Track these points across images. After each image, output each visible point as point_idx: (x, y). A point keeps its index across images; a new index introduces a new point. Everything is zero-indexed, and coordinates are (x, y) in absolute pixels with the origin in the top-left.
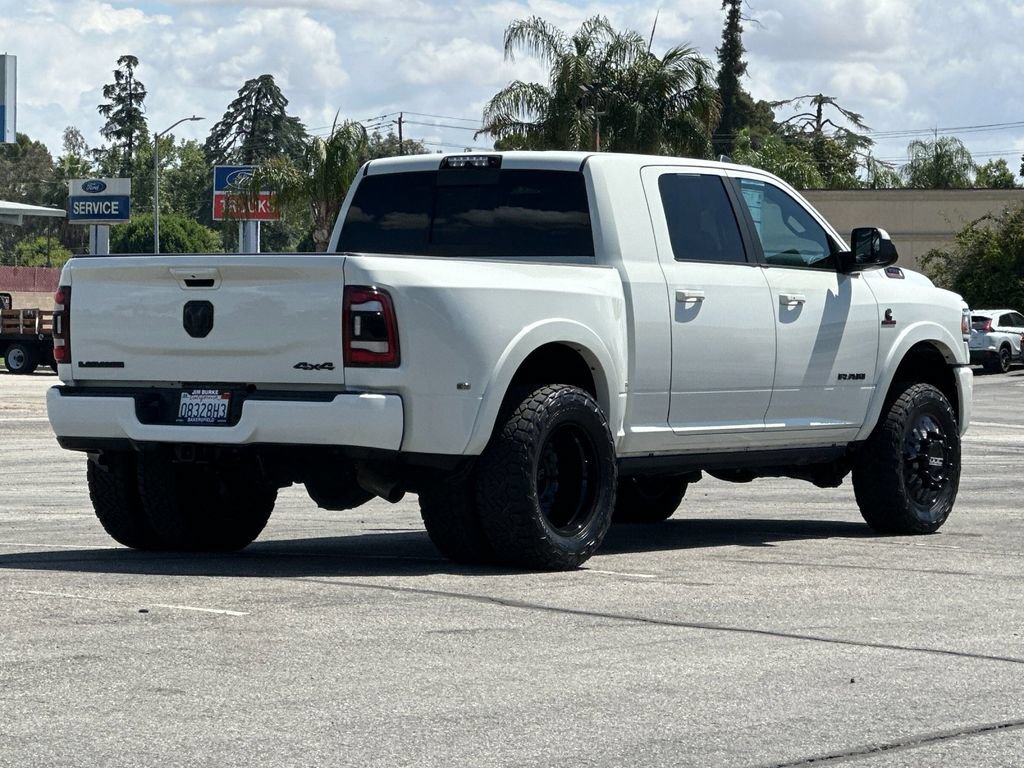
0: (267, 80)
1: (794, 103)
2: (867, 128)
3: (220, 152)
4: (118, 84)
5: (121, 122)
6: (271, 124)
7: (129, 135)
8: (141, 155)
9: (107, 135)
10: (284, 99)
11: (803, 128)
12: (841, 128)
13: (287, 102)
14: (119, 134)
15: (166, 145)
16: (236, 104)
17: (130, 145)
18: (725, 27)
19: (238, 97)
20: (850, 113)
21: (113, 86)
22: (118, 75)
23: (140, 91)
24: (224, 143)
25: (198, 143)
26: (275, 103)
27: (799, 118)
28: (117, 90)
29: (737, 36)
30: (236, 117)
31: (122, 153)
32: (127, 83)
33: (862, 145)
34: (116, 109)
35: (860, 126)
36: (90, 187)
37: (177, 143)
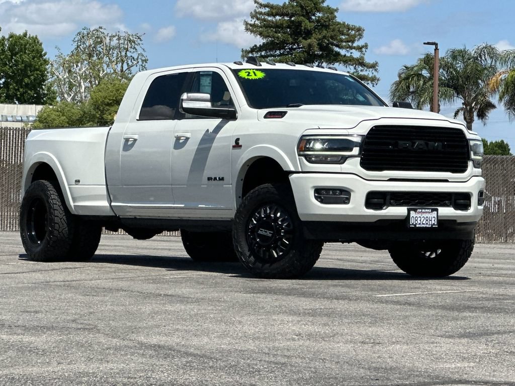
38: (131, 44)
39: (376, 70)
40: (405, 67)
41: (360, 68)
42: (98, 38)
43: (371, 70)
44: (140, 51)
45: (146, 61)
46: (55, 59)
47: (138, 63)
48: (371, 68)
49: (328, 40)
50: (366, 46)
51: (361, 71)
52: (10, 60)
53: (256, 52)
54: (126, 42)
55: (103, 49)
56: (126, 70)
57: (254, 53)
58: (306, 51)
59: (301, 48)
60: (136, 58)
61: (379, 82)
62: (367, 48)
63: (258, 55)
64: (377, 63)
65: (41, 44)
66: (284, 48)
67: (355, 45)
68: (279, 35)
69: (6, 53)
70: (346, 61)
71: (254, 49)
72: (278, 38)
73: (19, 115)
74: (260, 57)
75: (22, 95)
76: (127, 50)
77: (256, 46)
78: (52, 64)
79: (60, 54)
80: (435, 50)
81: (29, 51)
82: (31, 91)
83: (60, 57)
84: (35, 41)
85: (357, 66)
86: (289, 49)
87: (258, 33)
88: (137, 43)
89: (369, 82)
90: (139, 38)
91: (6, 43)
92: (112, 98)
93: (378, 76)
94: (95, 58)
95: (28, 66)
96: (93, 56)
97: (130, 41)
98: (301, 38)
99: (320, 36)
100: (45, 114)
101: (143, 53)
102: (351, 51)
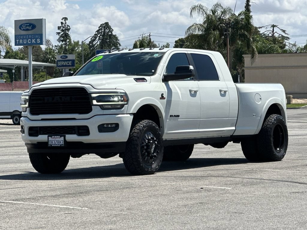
0: (107, 24)
1: (266, 27)
2: (288, 34)
3: (93, 46)
4: (62, 26)
5: (63, 37)
6: (108, 37)
7: (66, 41)
8: (69, 47)
9: (59, 41)
10: (112, 29)
11: (269, 34)
12: (280, 34)
13: (113, 30)
14: (62, 41)
15: (77, 43)
16: (98, 31)
17: (66, 44)
18: (245, 5)
19: (98, 29)
20: (282, 30)
21: (60, 26)
22: (62, 23)
23: (68, 28)
24: (94, 43)
25: (86, 43)
26: (109, 30)
27: (267, 31)
28: (62, 28)
29: (249, 7)
30: (98, 35)
31: (64, 46)
32: (64, 26)
33: (286, 39)
34: (61, 33)
35: (286, 33)
36: (63, 57)
37: (80, 43)
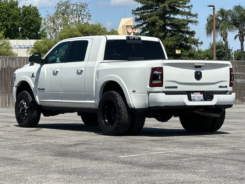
38: (83, 8)
39: (197, 17)
40: (210, 15)
41: (189, 17)
42: (67, 6)
43: (194, 17)
44: (87, 11)
45: (90, 16)
46: (46, 16)
47: (86, 17)
48: (195, 16)
49: (173, 4)
50: (192, 6)
51: (190, 18)
52: (23, 18)
53: (139, 11)
54: (80, 7)
55: (69, 11)
56: (81, 21)
57: (138, 11)
58: (162, 10)
59: (161, 8)
60: (85, 15)
61: (198, 23)
62: (192, 7)
63: (140, 12)
64: (197, 14)
65: (38, 11)
66: (152, 8)
67: (186, 5)
68: (150, 2)
69: (21, 15)
70: (182, 13)
71: (138, 9)
72: (149, 3)
73: (27, 45)
74: (141, 13)
75: (29, 35)
76: (81, 11)
77: (138, 8)
78: (44, 19)
79: (48, 14)
80: (213, 9)
81: (32, 14)
82: (34, 33)
83: (48, 15)
84: (35, 9)
85: (188, 16)
86: (155, 8)
87: (139, 1)
88: (86, 7)
89: (194, 23)
90: (87, 5)
91: (21, 10)
92: (69, 36)
93: (198, 20)
94: (66, 15)
95: (32, 21)
96: (65, 14)
97: (82, 7)
98: (160, 3)
99: (169, 2)
100: (37, 44)
101: (89, 12)
102: (185, 9)
